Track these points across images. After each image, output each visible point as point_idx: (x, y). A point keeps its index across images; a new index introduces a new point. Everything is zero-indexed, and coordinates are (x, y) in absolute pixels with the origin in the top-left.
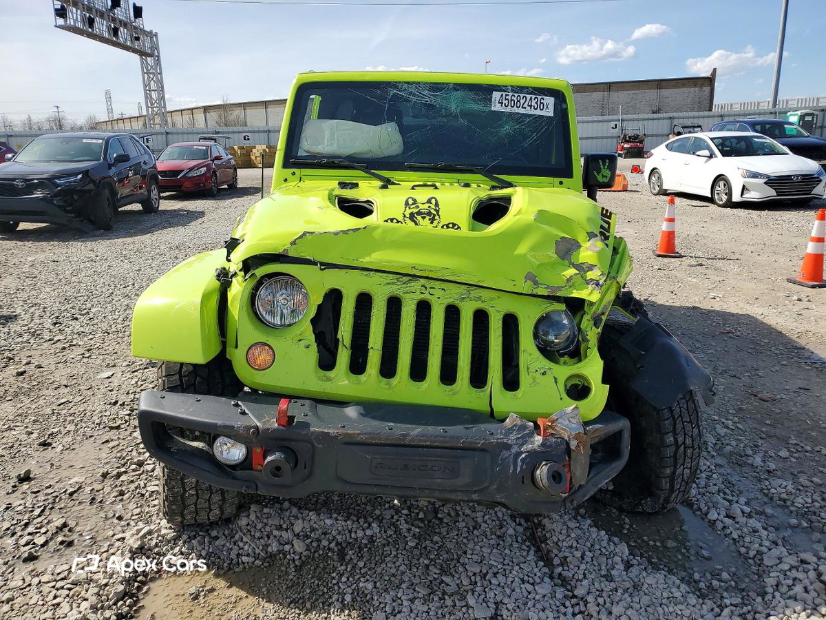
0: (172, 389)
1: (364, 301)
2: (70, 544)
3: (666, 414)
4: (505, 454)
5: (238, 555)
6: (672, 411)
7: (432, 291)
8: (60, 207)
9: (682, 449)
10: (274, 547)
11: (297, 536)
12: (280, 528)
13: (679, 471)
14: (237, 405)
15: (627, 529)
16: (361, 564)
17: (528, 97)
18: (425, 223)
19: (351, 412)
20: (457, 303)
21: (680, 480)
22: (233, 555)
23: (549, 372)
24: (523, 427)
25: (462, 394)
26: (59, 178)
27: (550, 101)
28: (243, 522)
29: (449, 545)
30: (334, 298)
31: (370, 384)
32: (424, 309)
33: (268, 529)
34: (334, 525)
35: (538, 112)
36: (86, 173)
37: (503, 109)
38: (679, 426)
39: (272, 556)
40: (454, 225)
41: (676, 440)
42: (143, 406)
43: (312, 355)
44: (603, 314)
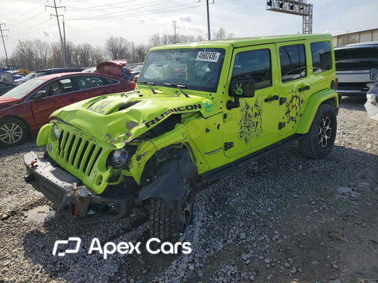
7: (83, 135)
17: (210, 53)
20: (88, 140)
27: (218, 54)
35: (212, 60)
37: (199, 59)
44: (144, 155)
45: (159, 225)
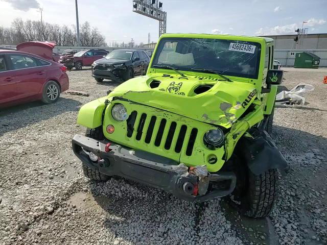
0: (87, 135)
1: (144, 116)
2: (63, 177)
3: (258, 178)
4: (175, 176)
5: (102, 192)
6: (261, 178)
7: (167, 116)
8: (115, 75)
9: (263, 194)
10: (113, 193)
11: (121, 191)
12: (117, 187)
13: (261, 202)
14: (98, 143)
15: (238, 221)
16: (135, 205)
17: (245, 45)
18: (173, 91)
19: (131, 152)
20: (176, 121)
21: (262, 206)
22: (100, 192)
23: (202, 152)
24: (184, 168)
25: (171, 154)
26: (115, 64)
27: (254, 47)
28: (107, 182)
29: (167, 207)
30: (134, 114)
31: (141, 145)
32: (164, 122)
33: (113, 186)
34: (133, 190)
35: (248, 52)
36: (124, 63)
37: (233, 50)
38: (263, 184)
39: (111, 195)
40: (183, 93)
41: (261, 189)
42: (74, 139)
43: (125, 131)
44: (238, 134)
45: (265, 194)
